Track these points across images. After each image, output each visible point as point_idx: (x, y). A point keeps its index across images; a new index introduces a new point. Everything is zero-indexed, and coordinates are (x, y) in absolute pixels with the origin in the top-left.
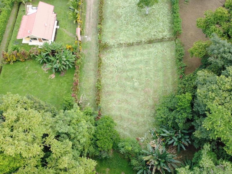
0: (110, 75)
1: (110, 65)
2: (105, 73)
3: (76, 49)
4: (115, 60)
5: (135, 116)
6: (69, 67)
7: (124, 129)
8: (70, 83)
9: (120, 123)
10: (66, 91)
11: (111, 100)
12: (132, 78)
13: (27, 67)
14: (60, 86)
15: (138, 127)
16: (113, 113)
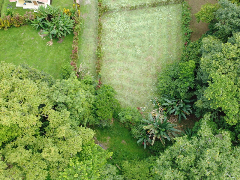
0: (111, 42)
1: (111, 31)
2: (106, 40)
3: (74, 13)
4: (117, 25)
5: (136, 85)
6: (67, 33)
7: (125, 98)
8: (69, 51)
9: (121, 92)
10: (66, 59)
11: (112, 69)
12: (134, 45)
13: (23, 33)
14: (59, 53)
15: (139, 96)
16: (114, 82)
